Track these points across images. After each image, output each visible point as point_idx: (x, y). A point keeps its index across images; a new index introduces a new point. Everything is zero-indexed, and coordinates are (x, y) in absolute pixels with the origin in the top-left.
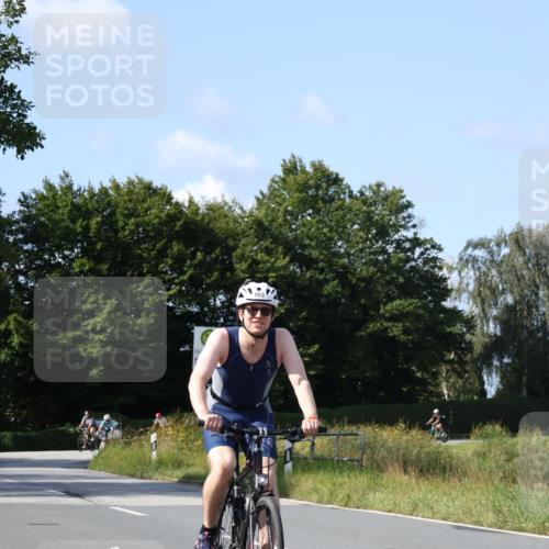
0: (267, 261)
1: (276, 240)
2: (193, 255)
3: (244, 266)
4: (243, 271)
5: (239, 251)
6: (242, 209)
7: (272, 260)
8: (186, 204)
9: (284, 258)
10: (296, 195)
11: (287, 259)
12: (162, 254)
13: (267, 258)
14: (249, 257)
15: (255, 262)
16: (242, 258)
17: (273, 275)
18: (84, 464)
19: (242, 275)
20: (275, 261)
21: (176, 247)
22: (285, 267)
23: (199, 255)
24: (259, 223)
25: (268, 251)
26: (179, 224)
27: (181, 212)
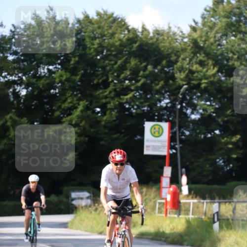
0: (201, 72)
1: (208, 55)
2: (145, 68)
3: (183, 75)
4: (182, 80)
5: (179, 64)
6: (182, 32)
7: (205, 70)
8: (140, 30)
9: (214, 68)
10: (224, 20)
11: (216, 69)
12: (123, 68)
13: (200, 68)
14: (186, 69)
15: (192, 72)
16: (181, 69)
17: (206, 81)
18: (64, 225)
19: (181, 83)
20: (207, 71)
21: (133, 62)
22: (214, 75)
23: (150, 68)
24: (195, 42)
25: (202, 63)
26: (135, 45)
27: (137, 36)
